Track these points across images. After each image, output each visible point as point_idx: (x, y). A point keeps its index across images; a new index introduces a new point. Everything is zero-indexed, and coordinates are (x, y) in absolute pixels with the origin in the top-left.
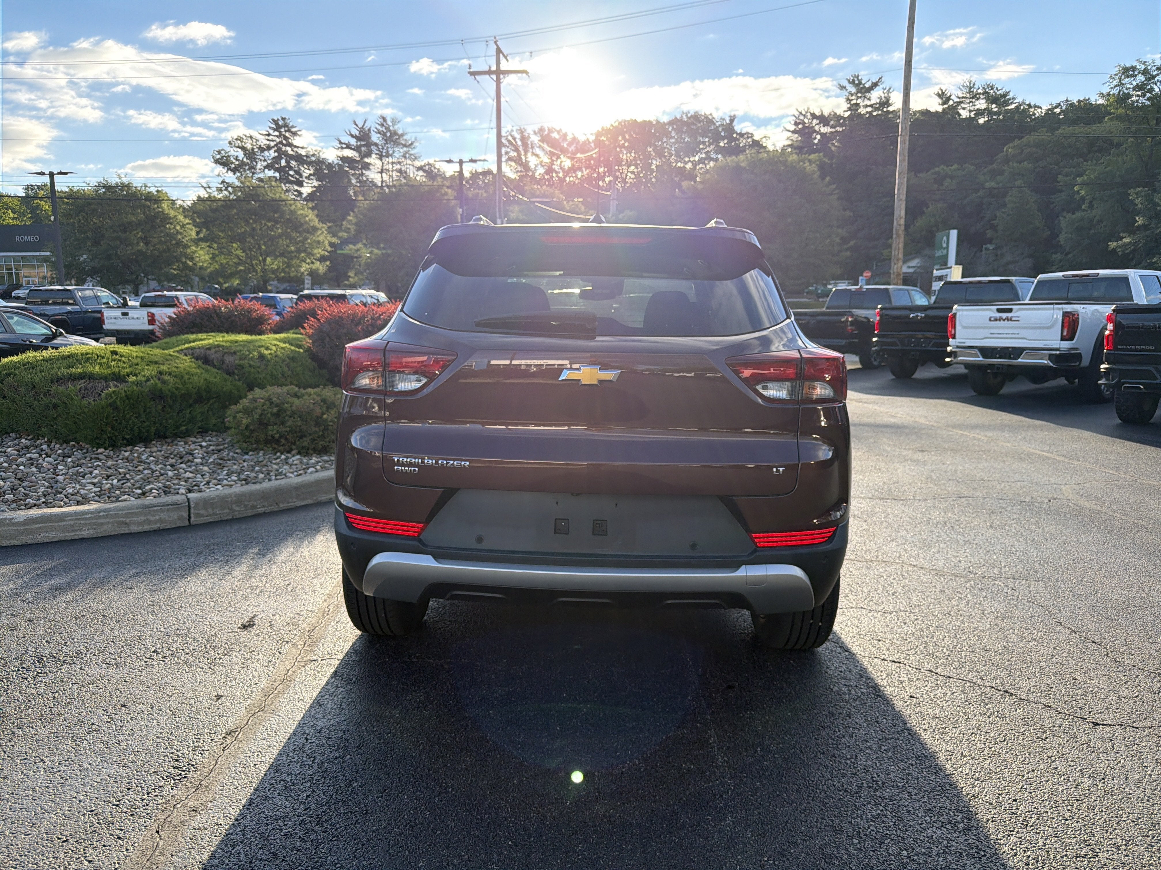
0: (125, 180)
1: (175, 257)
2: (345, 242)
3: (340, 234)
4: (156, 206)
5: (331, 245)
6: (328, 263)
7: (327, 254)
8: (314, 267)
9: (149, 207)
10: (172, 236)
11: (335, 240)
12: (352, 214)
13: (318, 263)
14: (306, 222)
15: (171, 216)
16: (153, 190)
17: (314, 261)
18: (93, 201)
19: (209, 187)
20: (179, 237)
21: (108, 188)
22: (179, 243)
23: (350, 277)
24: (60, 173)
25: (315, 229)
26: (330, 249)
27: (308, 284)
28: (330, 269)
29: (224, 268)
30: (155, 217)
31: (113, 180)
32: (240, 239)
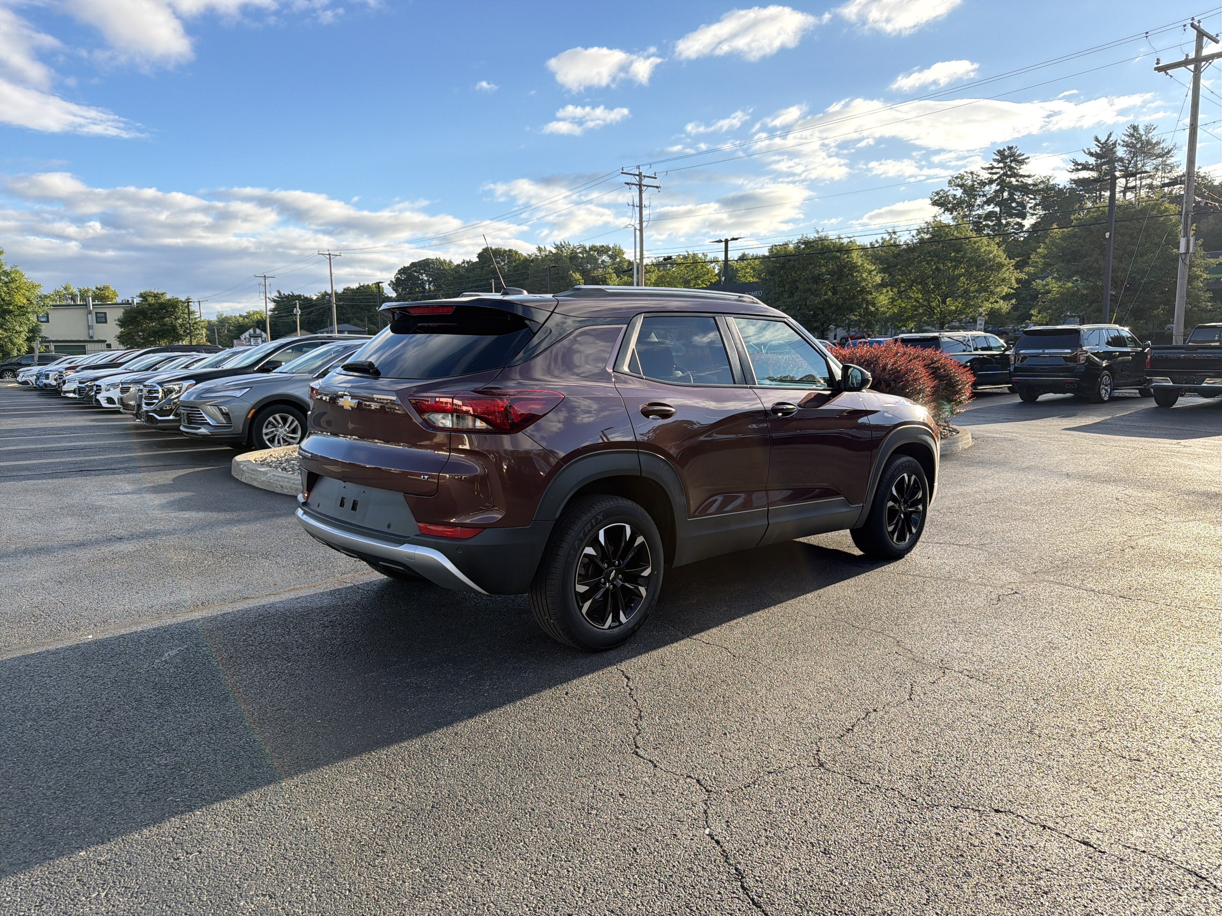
0: (822, 234)
1: (857, 304)
2: (1033, 277)
3: (1026, 269)
4: (846, 256)
5: (1018, 281)
6: (1014, 301)
7: (1012, 291)
8: (997, 306)
9: (839, 258)
10: (857, 283)
11: (1023, 276)
12: (1042, 245)
13: (1002, 301)
14: (990, 260)
15: (859, 264)
16: (845, 241)
17: (998, 300)
18: (792, 258)
19: (895, 233)
20: (863, 284)
21: (807, 243)
22: (863, 291)
23: (1032, 315)
24: (733, 239)
25: (1000, 266)
26: (1016, 286)
27: (981, 324)
28: (1015, 308)
29: (902, 311)
30: (845, 267)
31: (812, 236)
32: (922, 281)
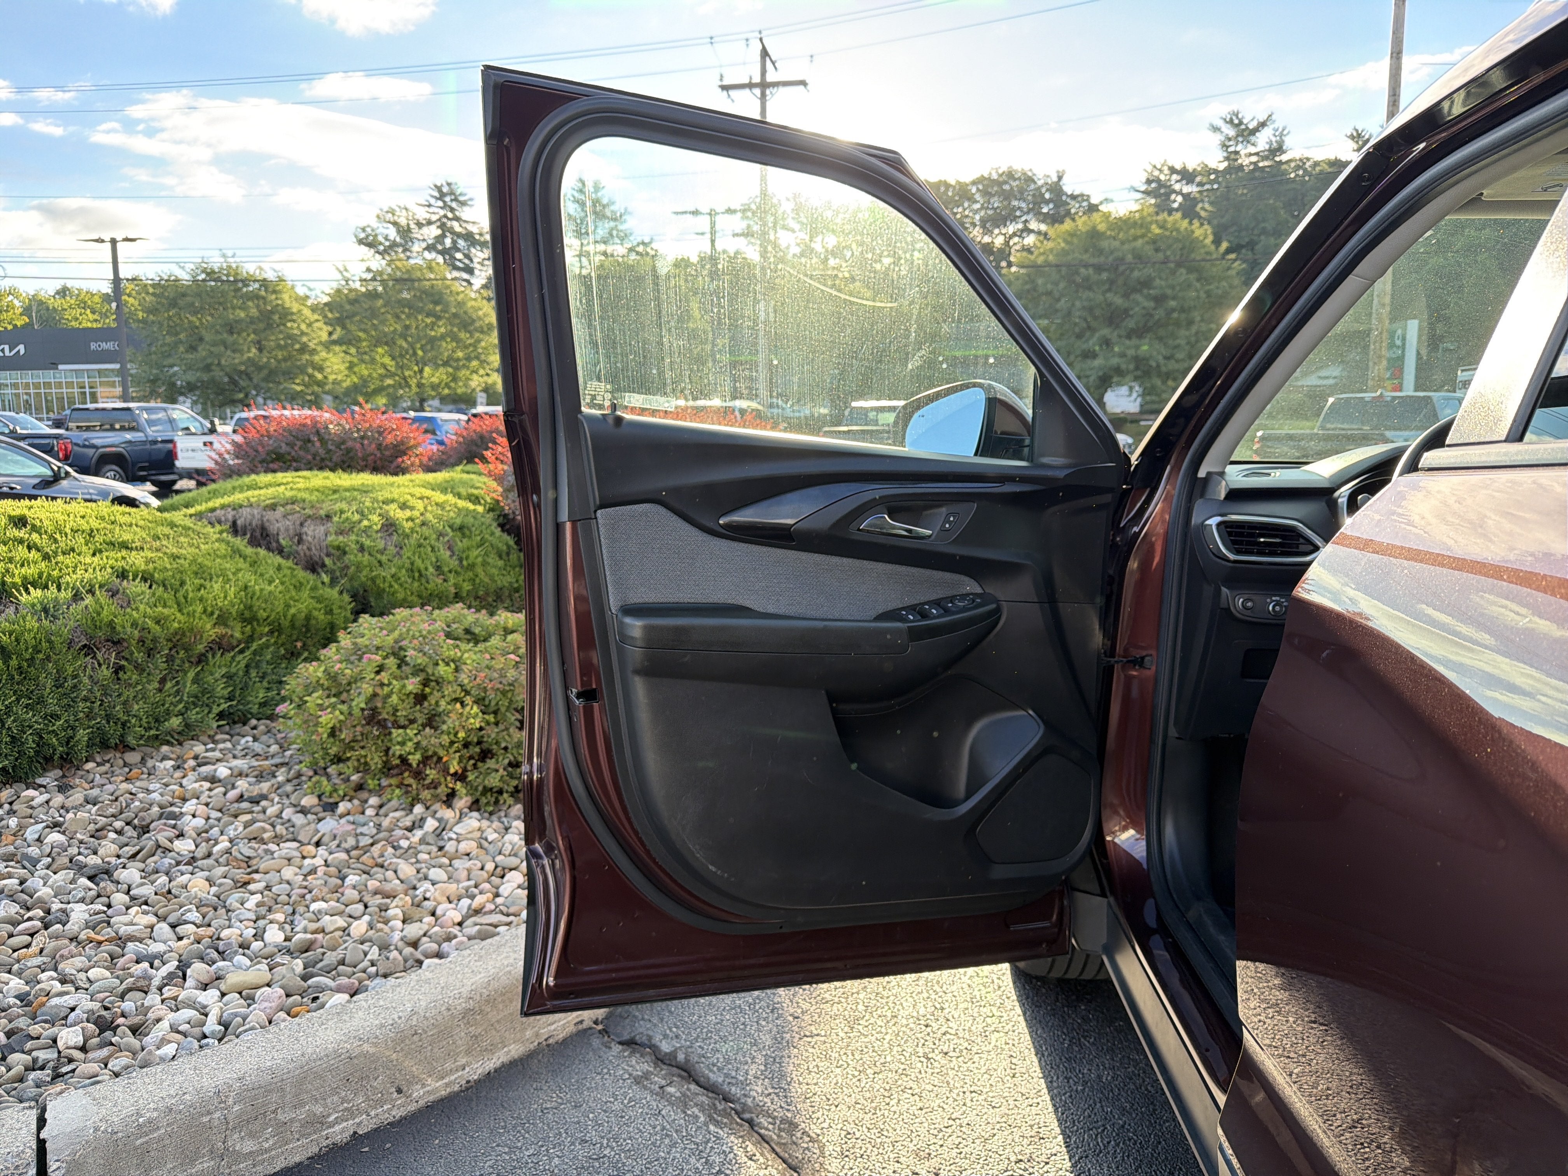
0: (233, 262)
1: (298, 367)
4: (274, 297)
8: (490, 381)
9: (264, 298)
10: (294, 338)
13: (495, 374)
14: (480, 319)
15: (294, 310)
16: (271, 276)
17: (490, 372)
18: (189, 291)
20: (305, 339)
21: (209, 272)
22: (304, 349)
24: (127, 240)
29: (365, 381)
30: (271, 312)
31: (216, 262)
32: (388, 342)
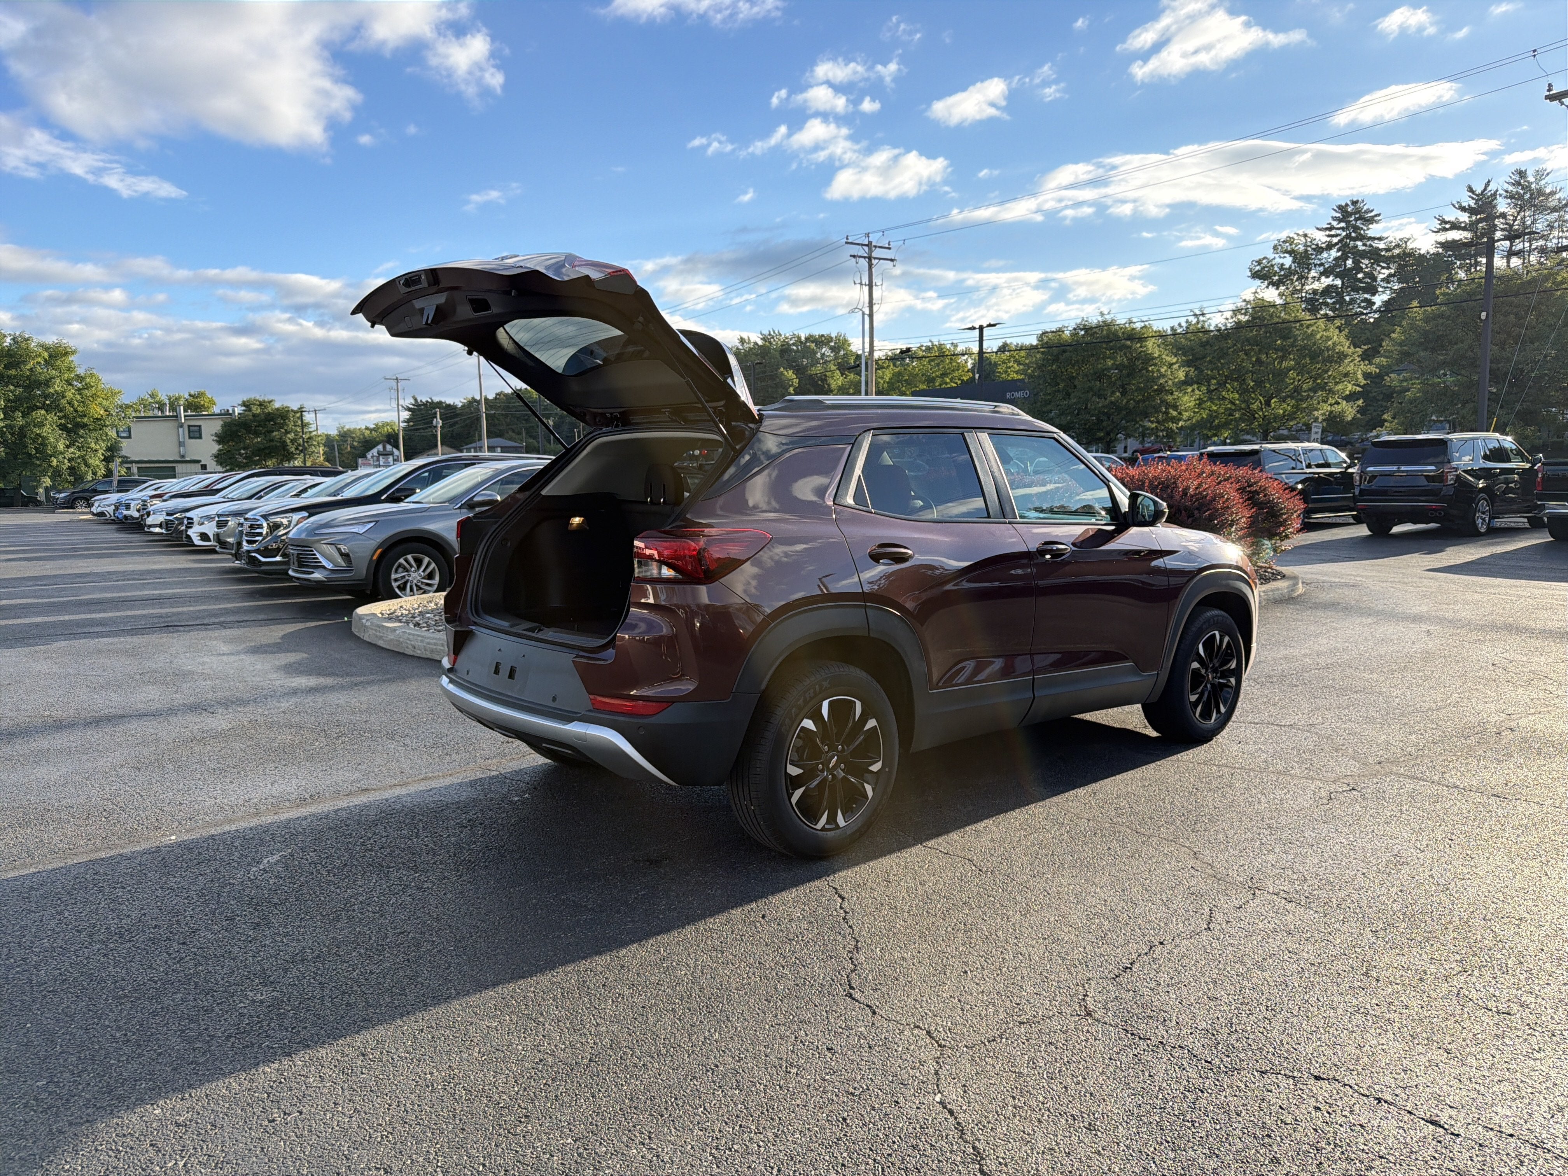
0: (1108, 318)
1: (1154, 407)
2: (1385, 371)
3: (1377, 360)
4: (1139, 345)
5: (1366, 375)
6: (1360, 402)
7: (1358, 389)
8: (1337, 408)
9: (1130, 347)
10: (1154, 380)
11: (1373, 369)
12: (1398, 329)
13: (1344, 402)
14: (1328, 349)
15: (1156, 355)
16: (1138, 326)
17: (1340, 401)
18: (1068, 348)
19: (1203, 314)
20: (1162, 381)
21: (1088, 329)
22: (1162, 390)
23: (1386, 421)
25: (1342, 356)
26: (1363, 382)
27: (1316, 433)
28: (1361, 411)
29: (1213, 416)
30: (1137, 359)
31: (1094, 319)
32: (1239, 377)
